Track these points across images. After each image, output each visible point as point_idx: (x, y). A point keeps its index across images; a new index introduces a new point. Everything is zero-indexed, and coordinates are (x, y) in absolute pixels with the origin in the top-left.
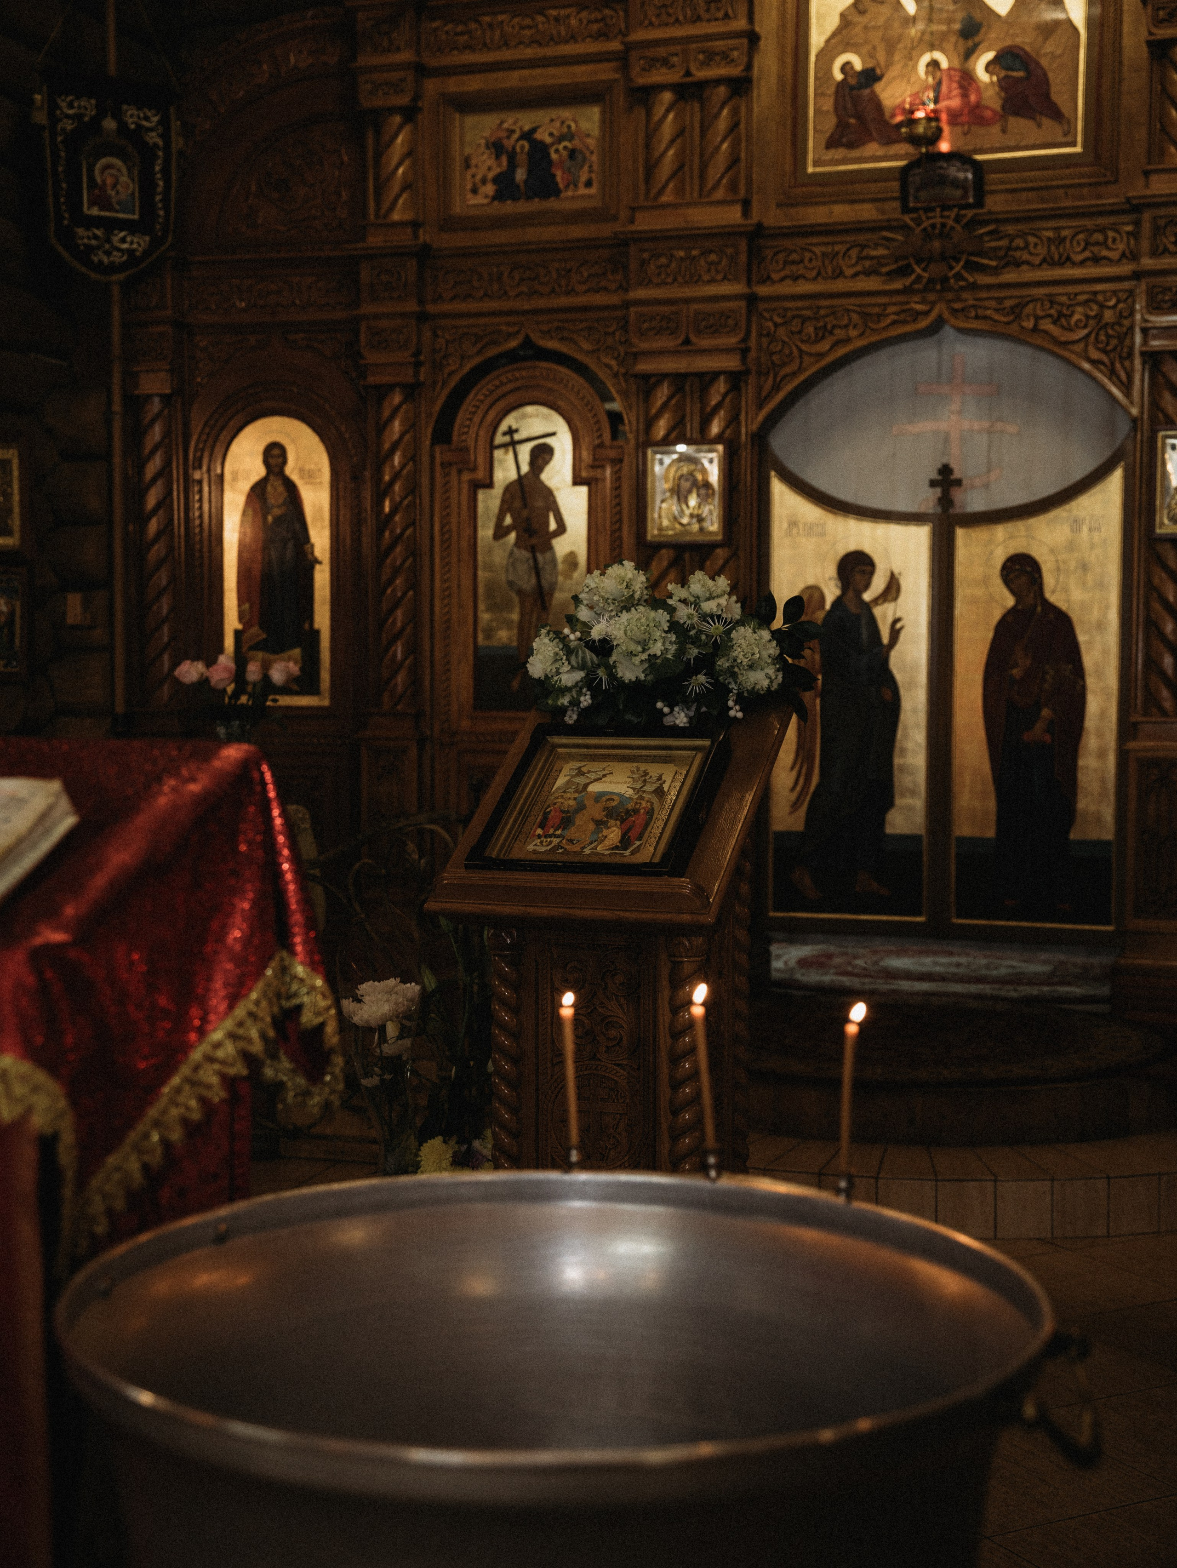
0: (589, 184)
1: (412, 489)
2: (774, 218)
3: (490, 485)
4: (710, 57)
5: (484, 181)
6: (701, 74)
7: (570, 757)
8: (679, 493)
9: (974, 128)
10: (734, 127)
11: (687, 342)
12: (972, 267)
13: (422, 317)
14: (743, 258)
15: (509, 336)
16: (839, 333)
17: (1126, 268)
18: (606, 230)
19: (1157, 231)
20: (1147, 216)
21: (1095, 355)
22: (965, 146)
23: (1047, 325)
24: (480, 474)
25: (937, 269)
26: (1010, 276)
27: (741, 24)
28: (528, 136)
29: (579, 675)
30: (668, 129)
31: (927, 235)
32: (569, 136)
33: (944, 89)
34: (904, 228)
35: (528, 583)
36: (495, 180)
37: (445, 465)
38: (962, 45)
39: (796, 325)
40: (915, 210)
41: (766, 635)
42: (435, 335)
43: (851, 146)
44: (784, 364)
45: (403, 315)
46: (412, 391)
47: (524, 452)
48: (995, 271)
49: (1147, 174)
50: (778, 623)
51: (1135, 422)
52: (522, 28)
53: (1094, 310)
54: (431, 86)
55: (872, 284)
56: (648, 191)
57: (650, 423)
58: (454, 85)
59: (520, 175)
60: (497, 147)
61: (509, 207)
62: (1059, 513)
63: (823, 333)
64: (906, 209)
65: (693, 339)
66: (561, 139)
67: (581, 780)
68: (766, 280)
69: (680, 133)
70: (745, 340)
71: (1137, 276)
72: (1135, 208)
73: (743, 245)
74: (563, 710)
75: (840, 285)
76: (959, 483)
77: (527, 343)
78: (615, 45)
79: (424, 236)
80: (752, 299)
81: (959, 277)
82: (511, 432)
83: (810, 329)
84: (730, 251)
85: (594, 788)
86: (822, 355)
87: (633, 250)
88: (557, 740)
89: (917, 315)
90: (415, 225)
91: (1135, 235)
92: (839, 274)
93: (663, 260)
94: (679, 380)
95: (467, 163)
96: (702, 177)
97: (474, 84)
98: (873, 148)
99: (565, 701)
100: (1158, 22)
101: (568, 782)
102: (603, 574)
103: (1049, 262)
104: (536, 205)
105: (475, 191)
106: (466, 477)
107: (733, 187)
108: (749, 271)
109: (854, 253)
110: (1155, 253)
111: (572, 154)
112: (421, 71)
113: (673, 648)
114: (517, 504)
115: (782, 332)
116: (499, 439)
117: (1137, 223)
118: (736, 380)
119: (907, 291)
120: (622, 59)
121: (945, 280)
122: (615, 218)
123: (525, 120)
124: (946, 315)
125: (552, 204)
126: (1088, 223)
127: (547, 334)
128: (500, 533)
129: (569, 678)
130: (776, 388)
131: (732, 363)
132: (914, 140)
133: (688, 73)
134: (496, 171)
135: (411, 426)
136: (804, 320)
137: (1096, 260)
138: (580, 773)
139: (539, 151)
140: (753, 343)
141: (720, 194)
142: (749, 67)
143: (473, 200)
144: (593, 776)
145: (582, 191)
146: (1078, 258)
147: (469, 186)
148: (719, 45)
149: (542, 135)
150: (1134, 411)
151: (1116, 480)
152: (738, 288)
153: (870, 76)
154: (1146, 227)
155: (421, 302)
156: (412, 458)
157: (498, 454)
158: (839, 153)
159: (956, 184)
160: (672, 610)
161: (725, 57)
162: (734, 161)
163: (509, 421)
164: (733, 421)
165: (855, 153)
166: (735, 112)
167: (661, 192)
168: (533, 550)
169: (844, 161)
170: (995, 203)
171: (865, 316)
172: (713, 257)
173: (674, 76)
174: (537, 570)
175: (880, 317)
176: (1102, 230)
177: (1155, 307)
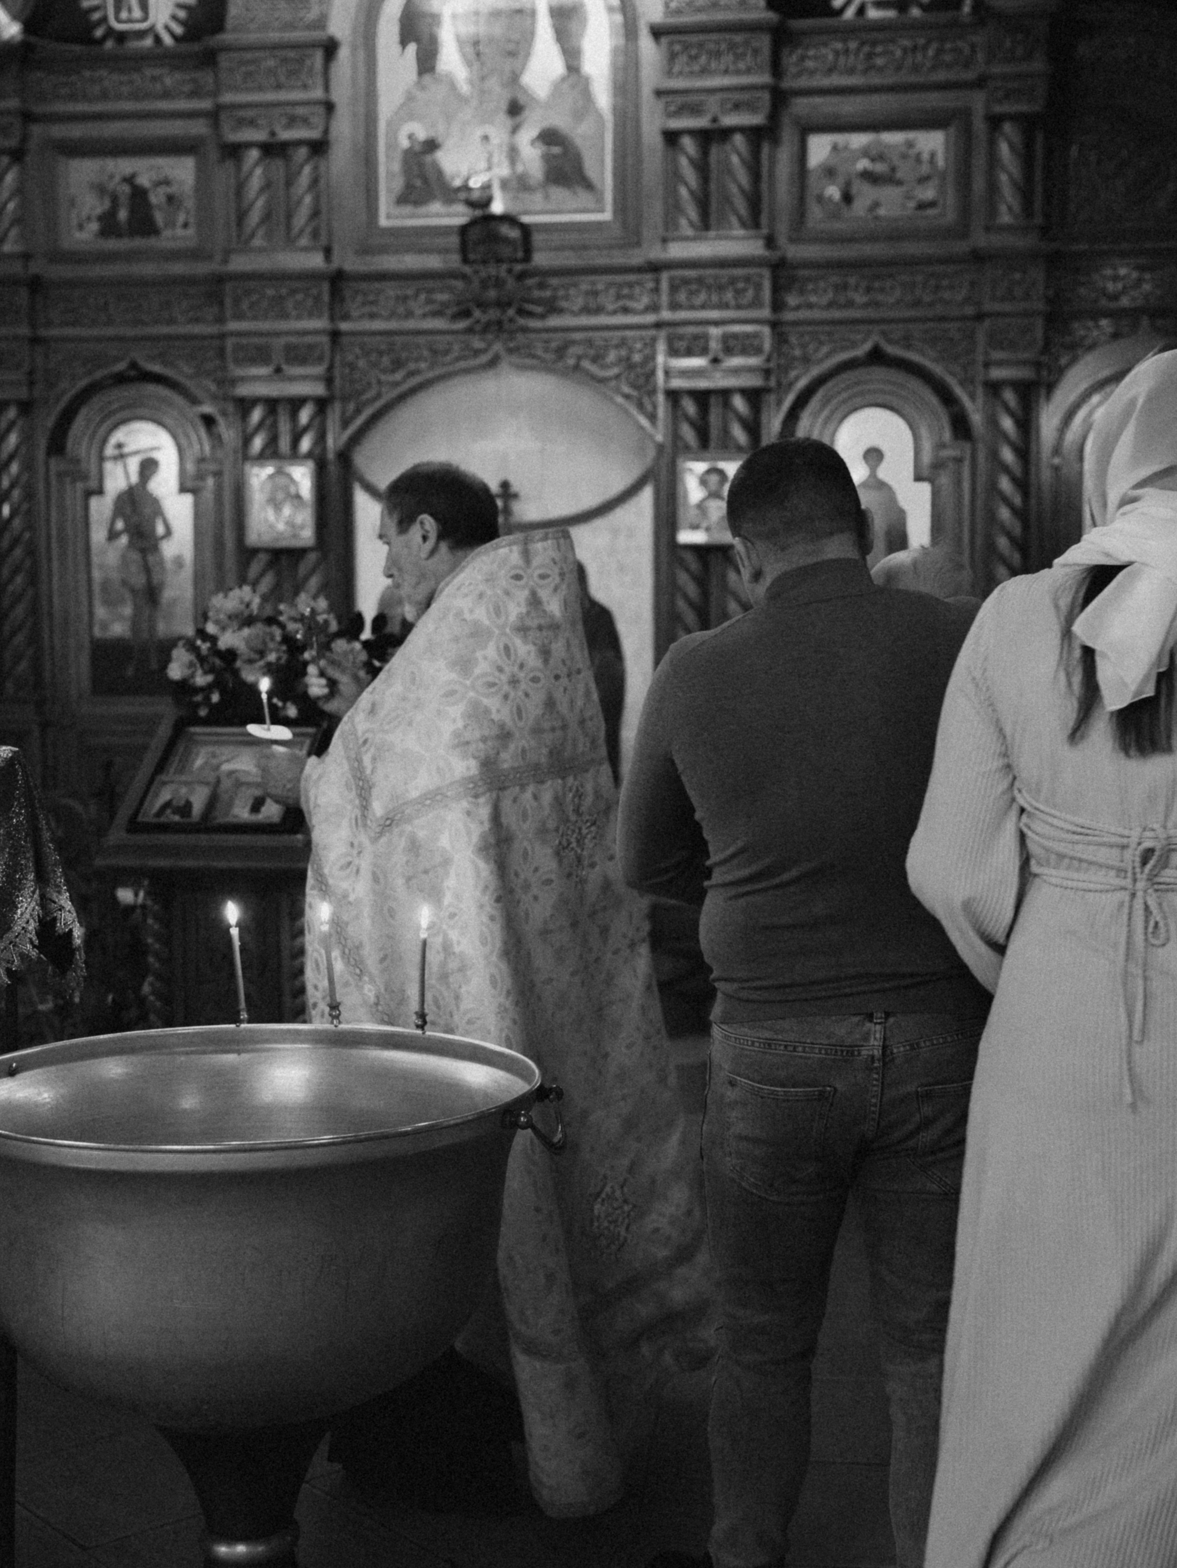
0: (185, 225)
1: (29, 495)
2: (351, 263)
3: (100, 491)
4: (292, 121)
5: (89, 218)
6: (285, 135)
7: (206, 743)
8: (275, 503)
9: (520, 195)
10: (315, 182)
11: (278, 370)
12: (521, 312)
13: (35, 341)
14: (326, 298)
15: (117, 359)
16: (412, 366)
17: (650, 318)
18: (202, 269)
19: (674, 288)
20: (665, 276)
21: (626, 389)
22: (514, 209)
23: (586, 364)
24: (93, 484)
25: (493, 314)
26: (554, 321)
27: (318, 93)
28: (129, 180)
29: (210, 678)
30: (256, 181)
31: (485, 284)
32: (167, 182)
33: (495, 159)
34: (464, 277)
35: (139, 581)
36: (100, 218)
37: (60, 475)
38: (509, 122)
39: (374, 357)
40: (474, 262)
41: (357, 646)
42: (46, 356)
43: (417, 203)
44: (363, 391)
45: (16, 338)
46: (26, 407)
47: (133, 464)
48: (543, 317)
49: (665, 241)
50: (367, 634)
51: (660, 448)
52: (121, 83)
53: (623, 353)
54: (36, 130)
55: (439, 324)
56: (239, 236)
57: (247, 441)
58: (58, 131)
59: (123, 215)
60: (101, 190)
61: (112, 244)
62: (599, 523)
63: (397, 364)
64: (465, 260)
65: (284, 367)
66: (158, 184)
67: (215, 761)
68: (346, 317)
69: (267, 186)
70: (330, 368)
71: (658, 325)
72: (655, 268)
73: (326, 287)
74: (197, 705)
75: (411, 324)
76: (516, 496)
77: (134, 365)
78: (206, 104)
79: (35, 268)
80: (335, 335)
81: (511, 320)
82: (120, 446)
83: (386, 361)
84: (315, 291)
85: (226, 767)
86: (397, 384)
87: (228, 287)
88: (193, 729)
89: (477, 353)
90: (26, 257)
91: (656, 290)
92: (409, 314)
93: (255, 297)
94: (272, 404)
95: (72, 203)
96: (289, 227)
97: (76, 131)
98: (436, 207)
99: (199, 698)
100: (670, 115)
101: (206, 763)
102: (226, 596)
103: (586, 310)
104: (138, 242)
105: (81, 227)
106: (80, 486)
107: (315, 235)
108: (331, 309)
109: (423, 297)
110: (674, 306)
111: (170, 199)
112: (28, 117)
113: (285, 657)
114: (128, 511)
115: (361, 363)
116: (109, 451)
117: (658, 281)
118: (322, 405)
119: (470, 330)
120: (214, 116)
121: (499, 323)
122: (210, 257)
123: (125, 166)
124: (503, 353)
125: (152, 242)
126: (619, 278)
127: (151, 358)
128: (113, 535)
129: (201, 680)
130: (358, 411)
131: (319, 390)
132: (471, 204)
133: (273, 134)
134: (99, 211)
135: (27, 438)
136: (381, 353)
137: (626, 310)
138: (214, 756)
139: (139, 195)
140: (337, 373)
141: (304, 241)
142: (326, 131)
143: (78, 235)
144: (224, 758)
145: (180, 232)
146: (610, 307)
147: (74, 222)
148: (300, 111)
149: (144, 181)
150: (659, 438)
151: (647, 495)
152: (320, 323)
153: (431, 145)
154: (665, 285)
155: (33, 326)
156: (28, 466)
157: (108, 466)
158: (408, 209)
159: (506, 240)
160: (282, 626)
161: (305, 121)
162: (315, 213)
163: (118, 436)
164: (321, 438)
165: (423, 210)
166: (316, 168)
167: (253, 235)
168: (144, 551)
169: (412, 216)
170: (540, 259)
171: (434, 352)
172: (300, 297)
173: (260, 136)
174: (147, 570)
175: (447, 352)
176: (630, 285)
177: (674, 352)
